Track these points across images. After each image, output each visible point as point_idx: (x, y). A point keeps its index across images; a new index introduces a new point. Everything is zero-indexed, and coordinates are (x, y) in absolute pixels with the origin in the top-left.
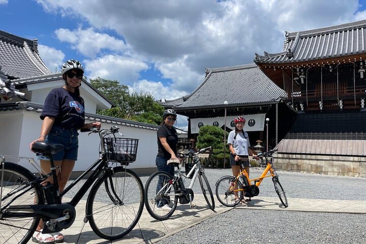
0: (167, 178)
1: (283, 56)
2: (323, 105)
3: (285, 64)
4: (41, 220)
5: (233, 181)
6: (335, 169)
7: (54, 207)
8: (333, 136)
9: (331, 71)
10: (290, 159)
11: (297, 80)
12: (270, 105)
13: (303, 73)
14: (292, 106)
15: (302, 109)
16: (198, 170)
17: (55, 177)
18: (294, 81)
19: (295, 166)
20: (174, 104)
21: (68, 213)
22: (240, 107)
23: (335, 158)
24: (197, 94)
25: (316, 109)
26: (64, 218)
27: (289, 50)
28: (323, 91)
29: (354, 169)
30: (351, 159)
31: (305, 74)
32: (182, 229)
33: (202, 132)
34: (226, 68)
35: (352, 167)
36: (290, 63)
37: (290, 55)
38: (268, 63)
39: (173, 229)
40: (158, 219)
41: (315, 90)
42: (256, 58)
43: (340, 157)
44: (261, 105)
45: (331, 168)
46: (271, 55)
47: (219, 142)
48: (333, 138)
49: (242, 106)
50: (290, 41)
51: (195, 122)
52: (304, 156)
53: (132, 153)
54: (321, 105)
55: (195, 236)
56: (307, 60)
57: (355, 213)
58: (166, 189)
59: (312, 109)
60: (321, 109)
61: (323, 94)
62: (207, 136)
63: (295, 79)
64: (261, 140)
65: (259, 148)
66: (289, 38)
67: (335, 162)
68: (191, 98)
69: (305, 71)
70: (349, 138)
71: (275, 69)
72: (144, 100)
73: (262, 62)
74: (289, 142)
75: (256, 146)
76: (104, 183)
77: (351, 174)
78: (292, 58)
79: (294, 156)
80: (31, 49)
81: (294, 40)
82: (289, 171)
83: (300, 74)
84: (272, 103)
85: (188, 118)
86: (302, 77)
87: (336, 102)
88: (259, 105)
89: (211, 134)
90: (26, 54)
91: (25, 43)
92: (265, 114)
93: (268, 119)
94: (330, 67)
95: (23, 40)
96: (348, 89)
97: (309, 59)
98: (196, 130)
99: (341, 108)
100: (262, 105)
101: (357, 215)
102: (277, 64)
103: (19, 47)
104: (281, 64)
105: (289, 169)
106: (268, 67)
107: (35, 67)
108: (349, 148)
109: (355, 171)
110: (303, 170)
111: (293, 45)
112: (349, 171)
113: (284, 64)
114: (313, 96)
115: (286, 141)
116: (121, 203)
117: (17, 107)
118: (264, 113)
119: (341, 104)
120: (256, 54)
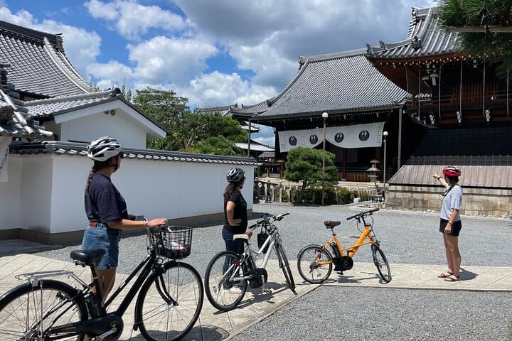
0: (233, 258)
1: (406, 46)
2: (463, 117)
3: (409, 59)
4: (86, 336)
5: (319, 251)
6: (476, 207)
7: (100, 321)
8: (473, 160)
9: (475, 66)
10: (412, 192)
11: (426, 81)
12: (390, 110)
13: (435, 71)
14: (419, 118)
15: (433, 123)
16: (273, 242)
17: (98, 289)
18: (422, 82)
19: (420, 202)
20: (255, 111)
21: (114, 326)
22: (348, 113)
23: (475, 191)
24: (287, 95)
25: (453, 121)
26: (111, 332)
27: (416, 38)
28: (463, 96)
29: (501, 206)
30: (499, 192)
31: (437, 73)
32: (251, 324)
33: (292, 157)
34: (328, 56)
35: (499, 203)
36: (416, 58)
37: (417, 45)
38: (384, 59)
39: (239, 326)
40: (223, 309)
41: (452, 96)
42: (368, 51)
43: (483, 190)
44: (377, 111)
45: (469, 204)
46: (389, 46)
47: (315, 171)
48: (474, 164)
49: (351, 113)
50: (418, 21)
51: (285, 136)
52: (432, 189)
53: (186, 243)
54: (459, 117)
55: (265, 335)
56: (440, 52)
57: (477, 291)
58: (231, 272)
59: (448, 122)
60: (460, 121)
61: (463, 101)
62: (299, 162)
63: (423, 79)
64: (377, 160)
65: (373, 172)
66: (417, 17)
67: (475, 197)
68: (279, 102)
69: (438, 66)
70: (497, 164)
71: (395, 67)
72: (210, 119)
73: (375, 56)
74: (412, 170)
75: (370, 170)
76: (154, 282)
77: (497, 213)
78: (419, 50)
79: (419, 189)
80: (54, 47)
81: (423, 20)
82: (410, 209)
83: (432, 72)
84: (394, 107)
85: (275, 129)
86: (434, 77)
87: (481, 112)
88: (375, 111)
89: (304, 160)
90: (48, 56)
91: (45, 39)
92: (384, 123)
93: (386, 133)
94: (475, 62)
95: (42, 35)
96: (499, 93)
97: (443, 52)
98: (286, 147)
99: (488, 120)
100: (380, 111)
101: (478, 295)
102: (397, 59)
103: (38, 46)
104: (403, 59)
105: (412, 205)
106: (384, 64)
107: (62, 73)
108: (495, 178)
109: (503, 209)
110: (430, 208)
111: (422, 30)
112: (494, 208)
113: (407, 58)
114: (448, 104)
115: (409, 167)
116: (175, 304)
117: (44, 150)
118: (382, 122)
119: (488, 115)
120: (368, 46)
